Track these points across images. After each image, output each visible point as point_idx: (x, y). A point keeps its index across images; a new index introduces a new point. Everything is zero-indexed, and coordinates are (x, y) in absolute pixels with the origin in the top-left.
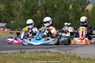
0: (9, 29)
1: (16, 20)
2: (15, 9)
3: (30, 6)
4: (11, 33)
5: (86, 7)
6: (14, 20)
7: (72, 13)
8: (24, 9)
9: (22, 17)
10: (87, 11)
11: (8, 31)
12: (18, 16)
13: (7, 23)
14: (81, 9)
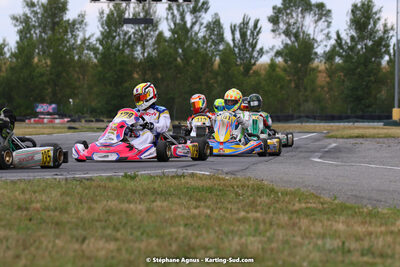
0: (66, 120)
1: (80, 97)
2: (77, 69)
3: (116, 61)
4: (70, 128)
5: (254, 64)
6: (74, 95)
7: (219, 78)
8: (100, 69)
9: (95, 89)
10: (256, 73)
11: (61, 124)
12: (85, 86)
13: (58, 104)
14: (241, 68)
